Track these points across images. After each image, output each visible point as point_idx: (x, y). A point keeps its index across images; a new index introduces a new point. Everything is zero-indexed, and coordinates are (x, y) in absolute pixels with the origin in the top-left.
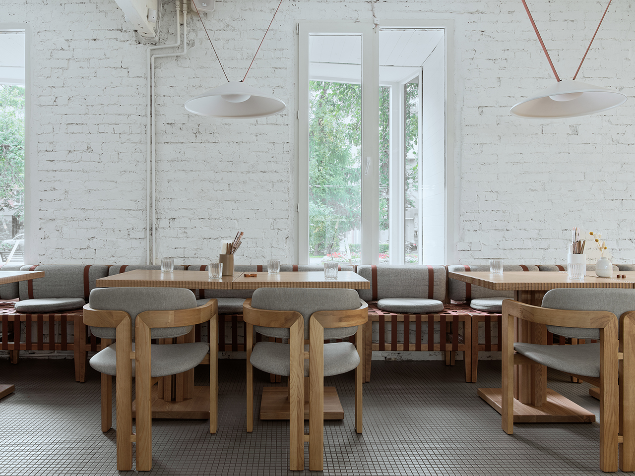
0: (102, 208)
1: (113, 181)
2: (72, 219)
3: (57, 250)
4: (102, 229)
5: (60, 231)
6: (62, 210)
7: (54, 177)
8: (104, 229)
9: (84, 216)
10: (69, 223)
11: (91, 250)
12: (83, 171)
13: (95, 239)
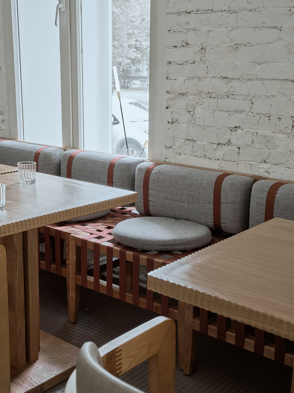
0: (254, 77)
1: (276, 28)
2: (209, 95)
3: (187, 142)
4: (252, 115)
5: (192, 113)
6: (195, 80)
7: (188, 23)
8: (254, 114)
9: (227, 90)
10: (204, 100)
11: (233, 148)
12: (229, 11)
13: (239, 131)
